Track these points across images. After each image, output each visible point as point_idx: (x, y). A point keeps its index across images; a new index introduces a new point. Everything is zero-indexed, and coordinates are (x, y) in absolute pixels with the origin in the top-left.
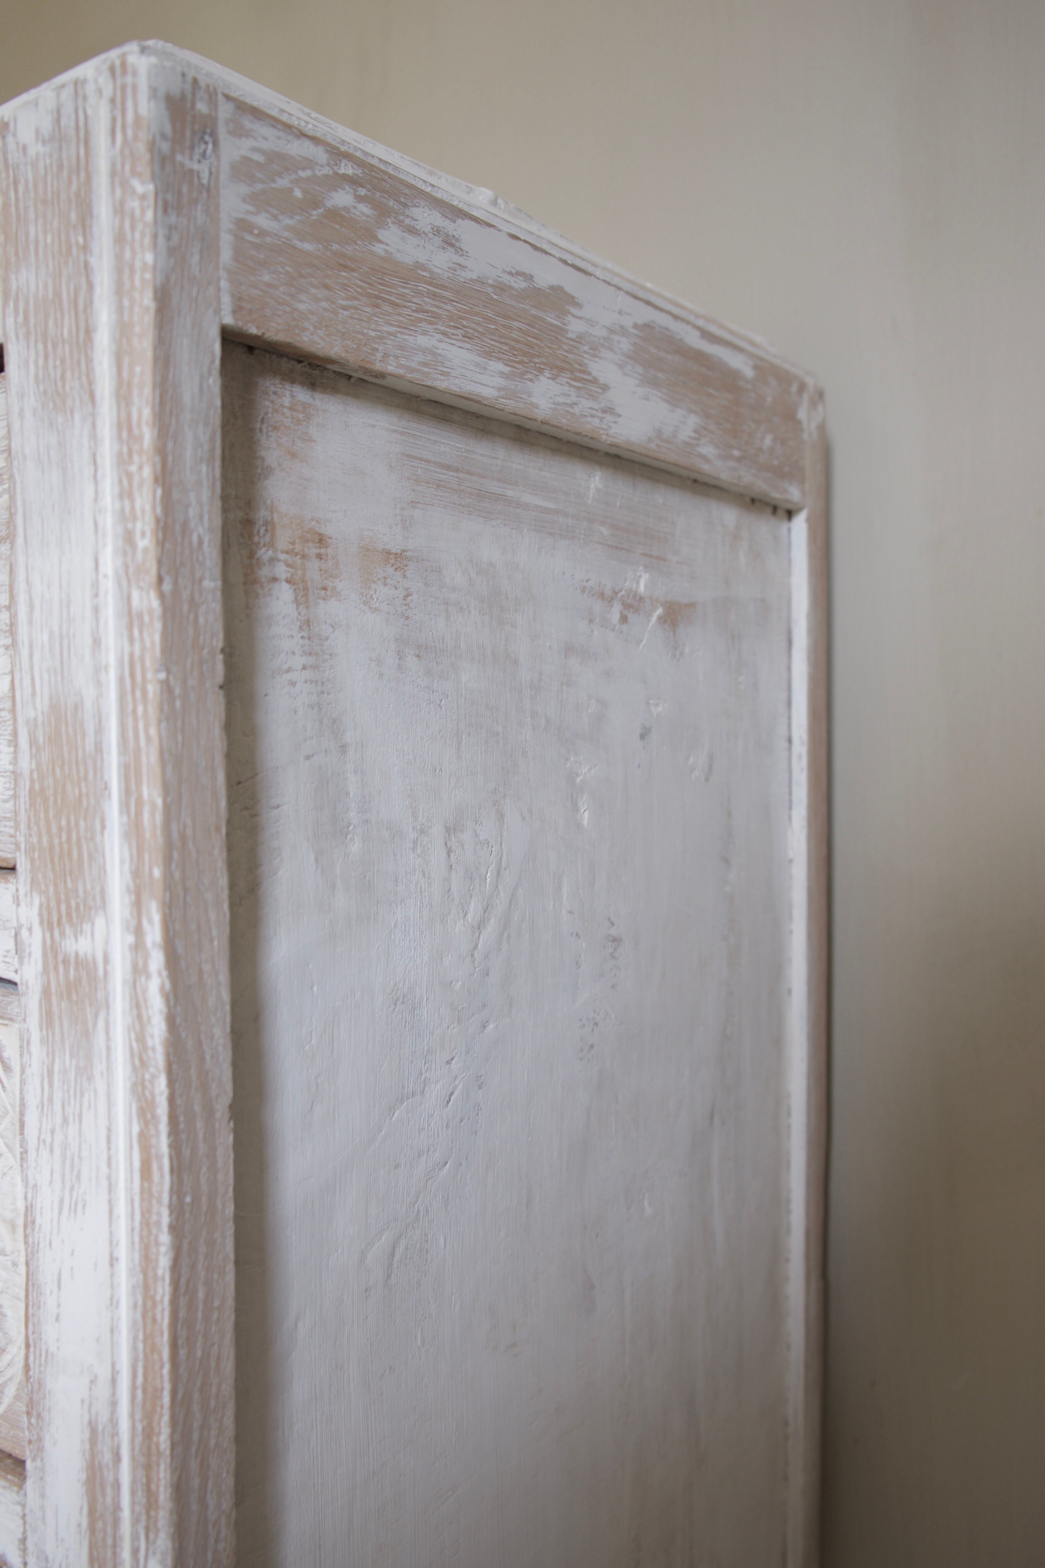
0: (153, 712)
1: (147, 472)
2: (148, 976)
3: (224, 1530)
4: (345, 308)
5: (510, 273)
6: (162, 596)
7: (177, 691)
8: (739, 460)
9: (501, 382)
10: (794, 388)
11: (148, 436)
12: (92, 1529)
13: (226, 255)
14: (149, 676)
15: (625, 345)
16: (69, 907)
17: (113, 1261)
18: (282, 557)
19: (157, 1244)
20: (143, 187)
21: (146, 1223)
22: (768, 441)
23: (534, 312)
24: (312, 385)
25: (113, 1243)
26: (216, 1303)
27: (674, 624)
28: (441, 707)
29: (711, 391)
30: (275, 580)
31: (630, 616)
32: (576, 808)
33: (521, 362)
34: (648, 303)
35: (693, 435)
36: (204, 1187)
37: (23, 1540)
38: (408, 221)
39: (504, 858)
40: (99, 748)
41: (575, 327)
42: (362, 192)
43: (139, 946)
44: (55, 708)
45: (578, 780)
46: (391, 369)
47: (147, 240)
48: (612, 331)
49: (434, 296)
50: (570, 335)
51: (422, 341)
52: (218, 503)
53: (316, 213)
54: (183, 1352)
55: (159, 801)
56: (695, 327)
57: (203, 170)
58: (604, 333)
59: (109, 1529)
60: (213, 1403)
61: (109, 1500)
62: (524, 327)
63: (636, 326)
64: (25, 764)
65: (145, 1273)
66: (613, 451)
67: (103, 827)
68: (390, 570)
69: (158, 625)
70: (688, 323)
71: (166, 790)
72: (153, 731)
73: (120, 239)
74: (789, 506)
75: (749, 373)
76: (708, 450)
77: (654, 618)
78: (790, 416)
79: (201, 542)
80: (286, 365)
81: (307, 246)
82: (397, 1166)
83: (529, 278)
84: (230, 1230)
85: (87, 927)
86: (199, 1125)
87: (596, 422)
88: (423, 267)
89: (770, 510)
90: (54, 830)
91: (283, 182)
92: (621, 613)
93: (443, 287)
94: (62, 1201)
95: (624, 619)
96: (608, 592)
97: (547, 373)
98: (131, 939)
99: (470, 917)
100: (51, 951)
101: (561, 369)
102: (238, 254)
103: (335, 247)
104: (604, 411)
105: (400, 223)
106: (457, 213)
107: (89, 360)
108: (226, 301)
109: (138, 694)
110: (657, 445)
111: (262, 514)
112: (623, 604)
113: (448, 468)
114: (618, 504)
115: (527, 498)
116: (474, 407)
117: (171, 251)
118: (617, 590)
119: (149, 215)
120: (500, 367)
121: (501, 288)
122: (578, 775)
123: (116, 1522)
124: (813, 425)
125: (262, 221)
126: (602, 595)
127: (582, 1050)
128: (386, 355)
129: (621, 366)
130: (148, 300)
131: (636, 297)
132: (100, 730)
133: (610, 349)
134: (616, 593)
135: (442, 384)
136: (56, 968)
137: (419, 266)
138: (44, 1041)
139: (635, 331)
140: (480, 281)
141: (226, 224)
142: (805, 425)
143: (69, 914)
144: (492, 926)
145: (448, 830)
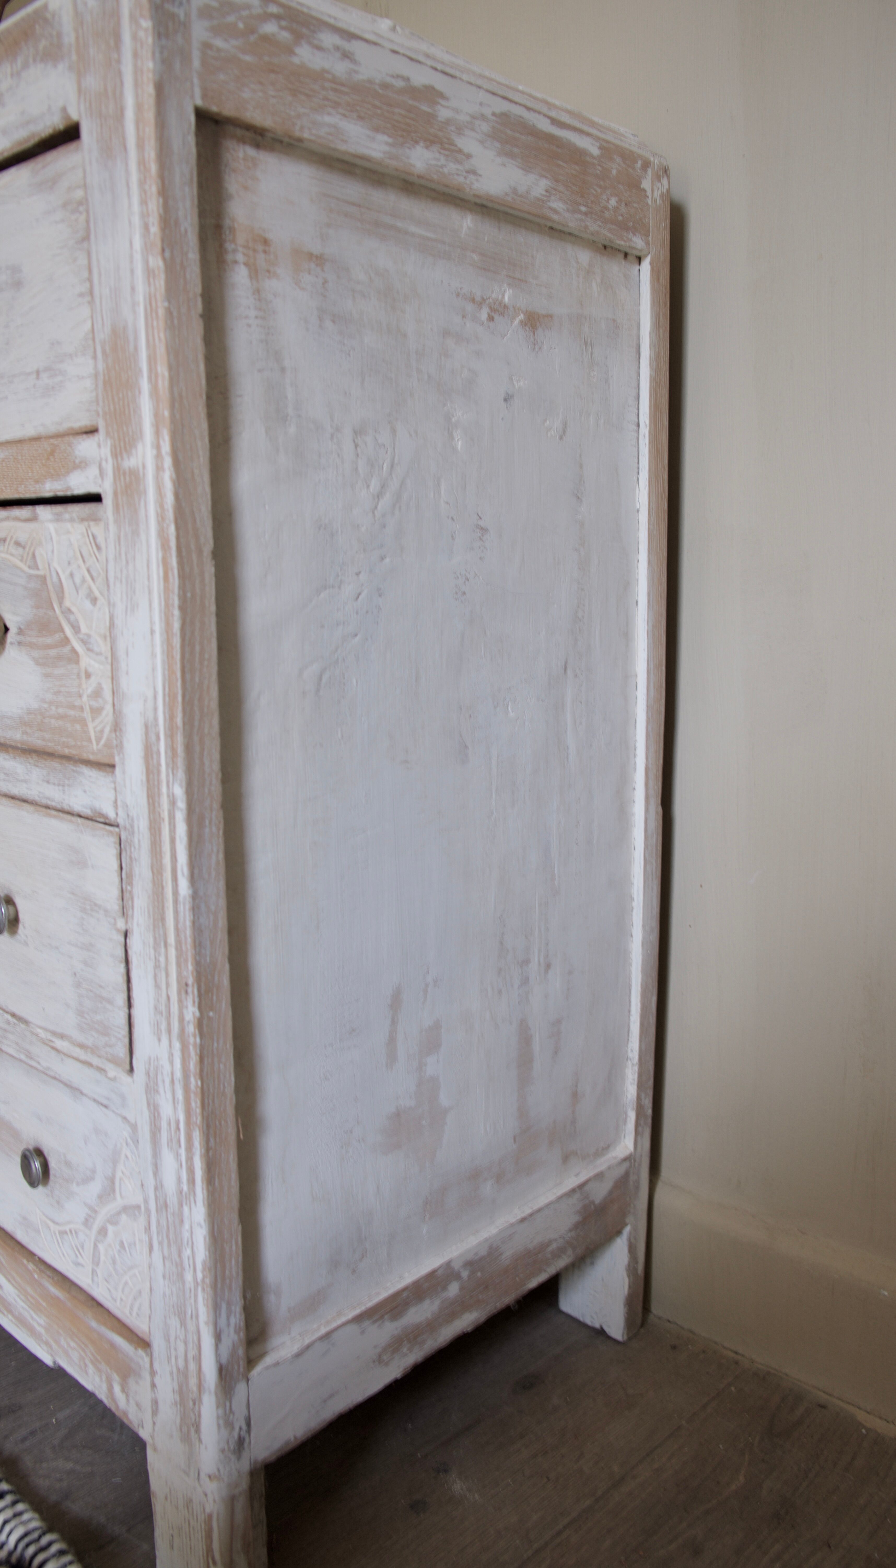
0: (162, 324)
1: (154, 189)
2: (164, 470)
3: (214, 781)
4: (273, 97)
5: (393, 76)
6: (164, 259)
7: (175, 314)
8: (586, 214)
9: (387, 148)
10: (639, 164)
11: (153, 168)
12: (148, 780)
13: (196, 63)
14: (159, 304)
15: (485, 127)
16: (125, 442)
17: (152, 632)
18: (240, 249)
19: (173, 615)
20: (146, 24)
21: (167, 605)
22: (613, 202)
23: (411, 102)
24: (257, 146)
25: (152, 623)
26: (207, 656)
27: (534, 328)
28: (349, 355)
29: (561, 163)
30: (236, 262)
31: (496, 317)
32: (451, 437)
33: (402, 136)
34: (505, 98)
35: (544, 193)
36: (198, 591)
37: (116, 802)
38: (316, 42)
39: (396, 457)
40: (136, 349)
41: (443, 113)
42: (284, 23)
43: (159, 456)
44: (114, 332)
45: (453, 420)
46: (306, 135)
47: (150, 55)
48: (473, 117)
49: (336, 90)
50: (440, 119)
51: (327, 119)
52: (196, 211)
53: (253, 38)
54: (188, 676)
55: (167, 374)
56: (545, 115)
57: (181, 13)
58: (468, 118)
59: (156, 777)
60: (206, 710)
61: (155, 761)
62: (403, 112)
63: (494, 114)
64: (101, 366)
65: (167, 632)
66: (478, 201)
67: (140, 392)
68: (313, 266)
69: (163, 276)
70: (539, 113)
71: (170, 368)
72: (162, 335)
73: (136, 55)
74: (638, 254)
75: (595, 151)
76: (557, 204)
77: (517, 320)
78: (635, 185)
79: (186, 231)
80: (239, 132)
81: (248, 58)
82: (323, 626)
83: (407, 80)
84: (213, 620)
85: (134, 451)
86: (194, 557)
87: (461, 179)
88: (328, 72)
89: (622, 256)
90: (116, 400)
91: (231, 19)
92: (489, 315)
93: (342, 85)
94: (127, 608)
95: (491, 319)
96: (478, 298)
97: (422, 144)
98: (155, 452)
99: (371, 489)
100: (118, 471)
101: (432, 142)
102: (204, 62)
103: (266, 58)
104: (468, 172)
105: (310, 43)
106: (351, 36)
107: (123, 126)
108: (197, 92)
109: (154, 315)
110: (513, 199)
111: (227, 222)
112: (490, 308)
113: (353, 204)
114: (486, 239)
115: (413, 229)
116: (367, 165)
117: (163, 61)
118: (485, 298)
119: (150, 40)
120: (385, 138)
121: (385, 86)
122: (453, 416)
123: (159, 772)
124: (657, 194)
125: (219, 43)
126: (473, 300)
127: (457, 593)
128: (302, 128)
129: (482, 142)
130: (150, 89)
131: (494, 94)
132: (136, 339)
133: (473, 130)
134: (484, 300)
135: (342, 147)
136: (120, 479)
137: (324, 71)
138: (116, 521)
139: (494, 118)
140: (370, 81)
141: (195, 44)
142: (649, 193)
143: (125, 447)
144: (387, 499)
145: (355, 432)
